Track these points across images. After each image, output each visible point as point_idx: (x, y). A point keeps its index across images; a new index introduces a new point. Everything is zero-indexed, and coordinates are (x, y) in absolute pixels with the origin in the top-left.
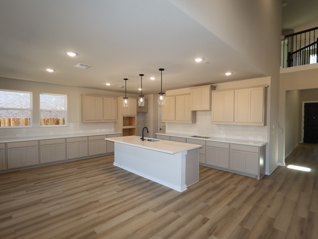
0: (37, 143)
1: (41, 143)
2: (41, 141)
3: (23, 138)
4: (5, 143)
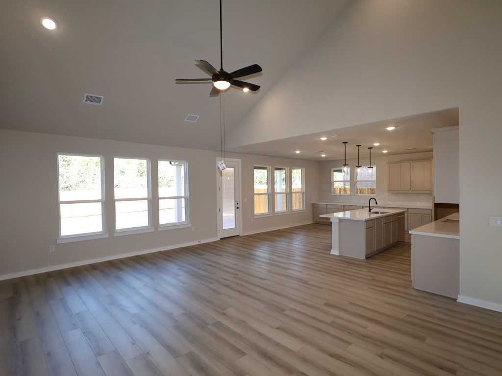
3: (340, 203)
4: (327, 205)
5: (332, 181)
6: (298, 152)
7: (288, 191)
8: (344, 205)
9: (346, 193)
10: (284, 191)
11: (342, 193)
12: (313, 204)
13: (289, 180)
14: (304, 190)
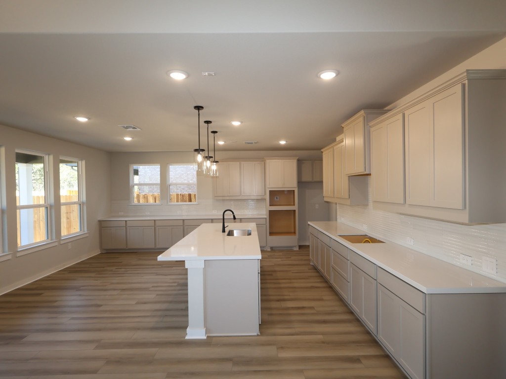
0: (152, 223)
1: (158, 223)
2: (157, 221)
3: (145, 216)
4: (126, 221)
5: (131, 183)
6: (82, 120)
7: (52, 200)
8: (155, 220)
9: (147, 202)
10: (42, 202)
11: (142, 201)
12: (100, 221)
13: (53, 182)
14: (84, 199)
